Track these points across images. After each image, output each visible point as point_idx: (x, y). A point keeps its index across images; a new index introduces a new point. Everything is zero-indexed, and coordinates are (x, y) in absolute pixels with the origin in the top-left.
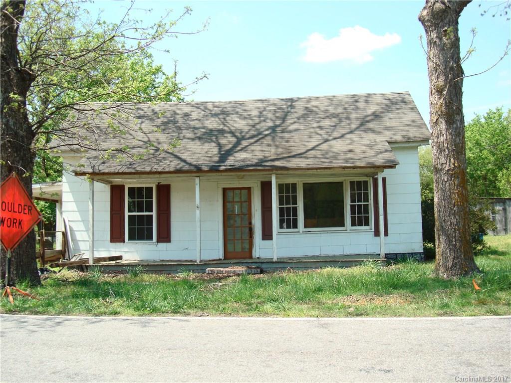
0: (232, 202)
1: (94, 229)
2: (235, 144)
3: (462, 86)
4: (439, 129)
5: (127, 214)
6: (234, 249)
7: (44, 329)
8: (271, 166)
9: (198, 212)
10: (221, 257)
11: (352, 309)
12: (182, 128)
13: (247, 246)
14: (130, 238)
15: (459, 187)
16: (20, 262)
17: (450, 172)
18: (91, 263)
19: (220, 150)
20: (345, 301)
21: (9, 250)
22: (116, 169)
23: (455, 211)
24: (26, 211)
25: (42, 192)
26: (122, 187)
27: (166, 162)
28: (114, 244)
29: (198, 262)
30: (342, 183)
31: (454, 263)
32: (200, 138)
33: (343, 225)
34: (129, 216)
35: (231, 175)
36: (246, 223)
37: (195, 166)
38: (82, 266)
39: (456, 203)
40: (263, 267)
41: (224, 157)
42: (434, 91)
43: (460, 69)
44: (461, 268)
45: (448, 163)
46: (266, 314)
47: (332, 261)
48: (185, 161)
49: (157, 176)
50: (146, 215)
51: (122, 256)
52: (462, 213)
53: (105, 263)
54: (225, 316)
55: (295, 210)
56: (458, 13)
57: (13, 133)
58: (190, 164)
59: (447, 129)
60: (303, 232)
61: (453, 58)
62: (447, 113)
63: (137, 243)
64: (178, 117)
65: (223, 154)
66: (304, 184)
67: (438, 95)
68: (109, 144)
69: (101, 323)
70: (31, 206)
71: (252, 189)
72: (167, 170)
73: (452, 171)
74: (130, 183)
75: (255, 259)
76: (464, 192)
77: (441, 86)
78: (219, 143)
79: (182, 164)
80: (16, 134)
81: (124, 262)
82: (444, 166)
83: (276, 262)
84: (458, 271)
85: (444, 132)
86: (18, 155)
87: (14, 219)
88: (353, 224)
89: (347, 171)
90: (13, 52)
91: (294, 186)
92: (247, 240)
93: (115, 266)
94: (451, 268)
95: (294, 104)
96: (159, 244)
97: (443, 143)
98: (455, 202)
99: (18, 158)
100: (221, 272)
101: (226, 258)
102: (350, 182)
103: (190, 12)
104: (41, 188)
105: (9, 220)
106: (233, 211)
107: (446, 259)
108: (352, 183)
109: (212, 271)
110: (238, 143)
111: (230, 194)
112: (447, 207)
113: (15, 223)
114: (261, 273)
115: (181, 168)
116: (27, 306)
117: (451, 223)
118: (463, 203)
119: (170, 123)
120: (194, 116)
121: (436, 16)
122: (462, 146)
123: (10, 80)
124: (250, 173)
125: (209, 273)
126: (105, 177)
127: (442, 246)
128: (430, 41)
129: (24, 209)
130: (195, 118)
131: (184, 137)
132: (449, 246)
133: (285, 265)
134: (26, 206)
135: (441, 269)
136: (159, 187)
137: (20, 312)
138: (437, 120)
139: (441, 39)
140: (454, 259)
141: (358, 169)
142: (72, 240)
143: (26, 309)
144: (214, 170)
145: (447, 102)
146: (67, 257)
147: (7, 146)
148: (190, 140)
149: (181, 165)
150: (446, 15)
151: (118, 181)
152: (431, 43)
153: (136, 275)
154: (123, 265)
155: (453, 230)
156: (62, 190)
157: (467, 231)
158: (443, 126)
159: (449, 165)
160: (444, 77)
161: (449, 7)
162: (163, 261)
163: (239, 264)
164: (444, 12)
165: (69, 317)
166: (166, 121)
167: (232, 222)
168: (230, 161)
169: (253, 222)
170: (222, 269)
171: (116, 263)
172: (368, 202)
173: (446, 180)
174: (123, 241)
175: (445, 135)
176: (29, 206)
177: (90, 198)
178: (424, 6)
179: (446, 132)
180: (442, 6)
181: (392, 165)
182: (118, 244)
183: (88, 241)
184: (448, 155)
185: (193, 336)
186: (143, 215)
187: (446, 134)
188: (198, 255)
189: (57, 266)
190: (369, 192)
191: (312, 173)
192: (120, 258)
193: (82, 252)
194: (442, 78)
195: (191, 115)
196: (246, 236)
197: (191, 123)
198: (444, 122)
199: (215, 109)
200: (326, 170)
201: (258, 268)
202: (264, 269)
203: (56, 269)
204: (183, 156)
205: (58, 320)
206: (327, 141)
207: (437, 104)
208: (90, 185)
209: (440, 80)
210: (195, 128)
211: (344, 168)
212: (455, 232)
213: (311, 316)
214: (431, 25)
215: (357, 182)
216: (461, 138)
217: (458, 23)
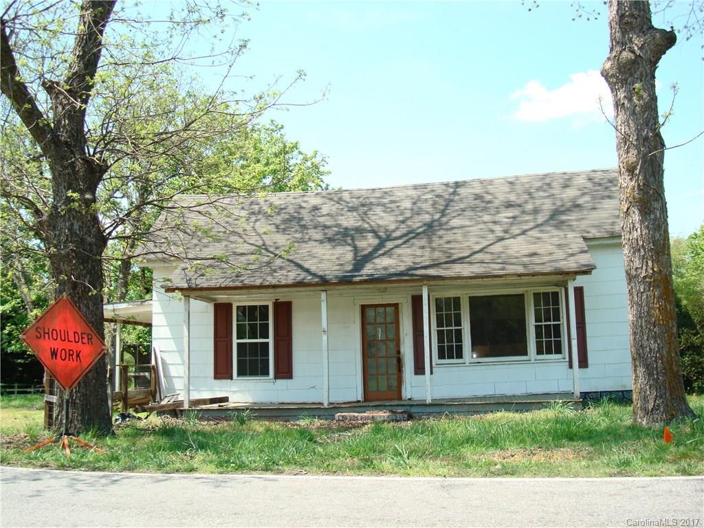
0: (373, 324)
1: (191, 362)
2: (376, 246)
3: (663, 163)
4: (631, 221)
5: (235, 341)
6: (378, 387)
7: (93, 488)
8: (420, 275)
9: (325, 338)
10: (360, 397)
11: (498, 466)
12: (308, 227)
13: (395, 383)
14: (240, 373)
15: (660, 300)
16: (87, 405)
17: (647, 280)
18: (186, 406)
19: (355, 255)
20: (495, 455)
21: (67, 389)
22: (218, 283)
23: (655, 332)
24: (85, 340)
25: (115, 315)
26: (228, 306)
27: (283, 272)
28: (218, 382)
29: (326, 405)
30: (523, 295)
31: (656, 404)
32: (330, 240)
33: (525, 353)
34: (238, 344)
35: (368, 288)
36: (393, 352)
37: (321, 277)
38: (175, 411)
39: (657, 322)
40: (412, 411)
41: (360, 263)
42: (623, 169)
43: (658, 139)
44: (665, 411)
45: (644, 268)
46: (382, 472)
47: (507, 403)
48: (307, 271)
49: (271, 290)
50: (260, 343)
51: (228, 398)
52: (666, 335)
53: (204, 407)
54: (327, 475)
55: (459, 333)
56: (654, 64)
57: (79, 240)
58: (314, 275)
59: (642, 222)
60: (470, 363)
61: (647, 125)
62: (641, 200)
63: (248, 380)
64: (302, 211)
65: (359, 260)
66: (470, 297)
67: (629, 176)
68: (212, 249)
69: (167, 482)
70: (91, 335)
71: (400, 306)
72: (284, 282)
73: (651, 278)
74: (239, 300)
75: (405, 400)
76: (668, 307)
77: (632, 163)
78: (355, 245)
79: (303, 275)
80: (82, 240)
81: (230, 405)
82: (639, 271)
83: (430, 405)
84: (662, 415)
85: (637, 225)
86: (84, 268)
87: (70, 350)
88: (539, 352)
89: (525, 279)
90: (79, 138)
91: (457, 301)
92: (394, 374)
93: (218, 410)
94: (651, 411)
95: (458, 190)
96: (277, 380)
97: (637, 240)
98: (655, 321)
99: (84, 272)
100: (356, 418)
101: (366, 400)
102: (534, 294)
103: (303, 77)
104: (114, 310)
105: (63, 351)
106: (375, 335)
107: (645, 400)
108: (536, 295)
109: (343, 416)
110: (381, 245)
111: (371, 313)
112: (644, 327)
113: (72, 355)
114: (409, 420)
115: (304, 279)
116: (86, 460)
117: (650, 349)
118: (667, 322)
119: (293, 221)
120: (325, 210)
121: (622, 69)
122: (664, 244)
123: (75, 173)
124: (392, 285)
125: (339, 420)
126: (204, 293)
127: (640, 382)
128: (617, 102)
129: (82, 338)
130: (324, 213)
131: (310, 239)
132: (649, 380)
133: (444, 409)
134: (85, 334)
135: (639, 412)
136: (277, 305)
137: (74, 468)
138: (628, 209)
139: (630, 100)
140: (656, 399)
141: (540, 277)
142: (164, 377)
143: (82, 464)
144: (345, 281)
145: (641, 184)
146: (158, 398)
147: (71, 257)
148: (317, 243)
149: (302, 277)
150: (636, 67)
151: (222, 297)
152: (618, 105)
153: (242, 422)
154: (228, 410)
155: (654, 359)
156: (151, 311)
157: (673, 360)
158: (636, 216)
159: (646, 270)
160: (636, 151)
161: (640, 56)
162: (283, 403)
163: (381, 408)
164: (633, 63)
165: (132, 474)
166: (288, 217)
167: (373, 350)
168: (368, 270)
169: (402, 350)
170: (356, 414)
171: (220, 406)
172: (559, 321)
173: (642, 290)
174: (231, 378)
175: (639, 230)
176: (88, 334)
177: (184, 321)
178: (609, 56)
179: (641, 225)
180: (632, 56)
181: (587, 271)
182: (224, 381)
183: (182, 377)
184: (643, 256)
185: (273, 498)
186: (257, 343)
187: (641, 228)
188: (326, 394)
189: (144, 411)
190: (560, 307)
191: (477, 283)
192: (225, 399)
193: (178, 392)
194: (634, 152)
195: (320, 209)
196: (393, 370)
197: (321, 220)
198: (637, 212)
199: (354, 200)
200: (495, 279)
201: (405, 412)
202: (414, 415)
203: (143, 415)
204: (306, 265)
205: (115, 478)
206: (501, 239)
207: (627, 187)
208: (185, 305)
209: (630, 155)
210: (326, 227)
211: (520, 275)
212: (656, 361)
213: (437, 475)
214: (616, 82)
215: (543, 293)
216: (662, 232)
217: (654, 78)
